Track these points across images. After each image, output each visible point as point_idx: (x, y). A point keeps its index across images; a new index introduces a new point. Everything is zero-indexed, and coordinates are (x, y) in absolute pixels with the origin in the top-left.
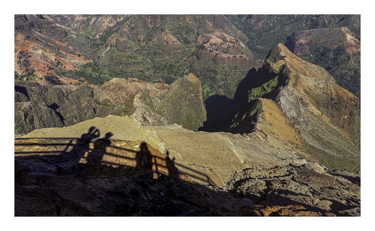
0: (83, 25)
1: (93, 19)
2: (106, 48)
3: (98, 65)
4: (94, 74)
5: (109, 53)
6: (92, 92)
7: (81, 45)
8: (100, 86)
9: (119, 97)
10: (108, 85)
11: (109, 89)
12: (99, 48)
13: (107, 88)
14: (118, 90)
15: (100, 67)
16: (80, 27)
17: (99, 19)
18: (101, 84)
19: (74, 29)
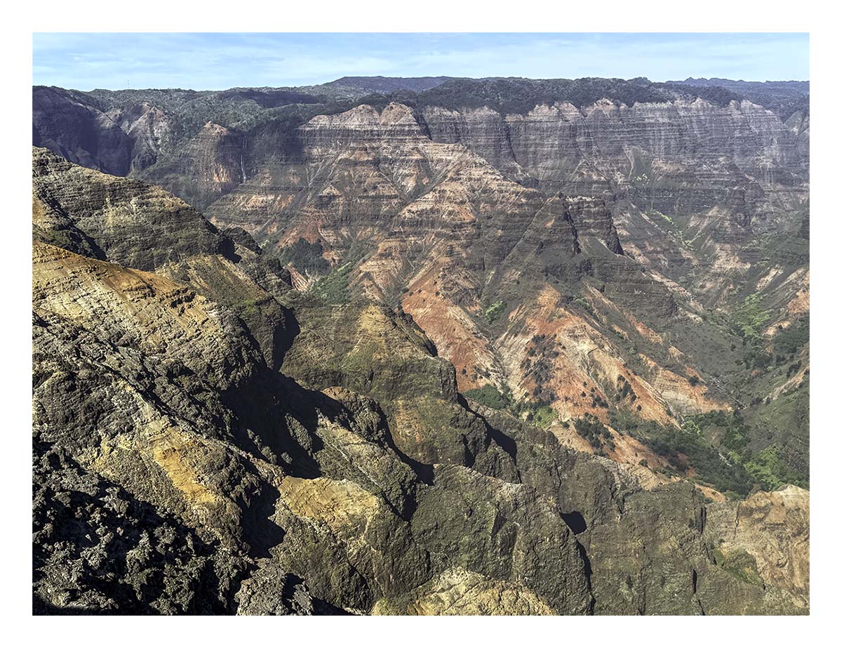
0: (732, 287)
1: (773, 272)
2: (788, 376)
3: (748, 428)
4: (725, 454)
5: (796, 394)
6: (703, 513)
7: (707, 350)
8: (734, 499)
9: (790, 560)
10: (763, 504)
11: (761, 520)
12: (767, 372)
13: (756, 516)
14: (794, 536)
15: (752, 434)
16: (720, 291)
17: (793, 277)
18: (739, 494)
19: (702, 297)
